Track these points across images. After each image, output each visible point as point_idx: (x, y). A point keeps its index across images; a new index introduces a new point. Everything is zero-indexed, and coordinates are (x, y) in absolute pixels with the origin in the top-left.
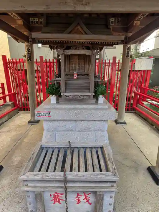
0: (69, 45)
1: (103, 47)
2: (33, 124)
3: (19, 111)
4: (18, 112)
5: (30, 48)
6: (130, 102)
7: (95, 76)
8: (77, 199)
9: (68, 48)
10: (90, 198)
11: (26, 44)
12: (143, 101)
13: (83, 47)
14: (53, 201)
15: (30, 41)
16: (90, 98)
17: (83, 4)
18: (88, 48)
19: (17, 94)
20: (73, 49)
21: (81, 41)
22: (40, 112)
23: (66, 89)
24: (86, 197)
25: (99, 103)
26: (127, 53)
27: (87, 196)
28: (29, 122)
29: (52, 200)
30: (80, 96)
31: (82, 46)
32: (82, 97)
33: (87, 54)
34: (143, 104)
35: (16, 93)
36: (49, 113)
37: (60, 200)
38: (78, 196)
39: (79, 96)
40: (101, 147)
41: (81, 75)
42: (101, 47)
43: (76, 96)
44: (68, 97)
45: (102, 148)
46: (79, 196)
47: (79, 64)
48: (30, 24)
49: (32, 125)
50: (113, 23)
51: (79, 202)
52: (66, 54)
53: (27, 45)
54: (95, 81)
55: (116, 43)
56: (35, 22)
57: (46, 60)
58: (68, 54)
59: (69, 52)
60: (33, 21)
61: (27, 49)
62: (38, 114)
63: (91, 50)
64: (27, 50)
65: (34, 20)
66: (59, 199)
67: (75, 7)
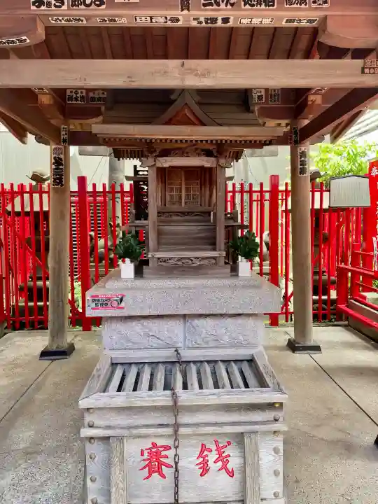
0: (167, 146)
1: (242, 151)
2: (55, 360)
3: (6, 331)
4: (5, 334)
5: (62, 156)
6: (329, 296)
7: (226, 215)
8: (201, 459)
9: (166, 153)
10: (230, 456)
11: (53, 147)
12: (363, 291)
13: (198, 151)
14: (147, 468)
15: (64, 141)
16: (216, 263)
17: (196, 75)
18: (208, 153)
19: (4, 280)
20: (174, 156)
21: (194, 138)
22: (97, 296)
23: (159, 243)
24: (220, 454)
25: (240, 275)
26: (301, 165)
27: (224, 452)
28: (45, 354)
29: (145, 467)
30: (192, 260)
31: (196, 149)
32: (197, 263)
33: (207, 165)
34: (364, 298)
35: (4, 276)
36: (121, 300)
37: (163, 467)
38: (202, 451)
39: (189, 259)
40: (248, 361)
41: (193, 212)
42: (238, 152)
43: (183, 261)
44: (163, 264)
45: (251, 361)
46: (206, 453)
47: (187, 190)
48: (65, 102)
49: (53, 360)
50: (261, 100)
51: (205, 470)
52: (160, 166)
53: (55, 149)
54: (226, 227)
55: (268, 142)
56: (79, 99)
57: (94, 185)
58: (165, 166)
59: (166, 162)
60: (75, 96)
61: (55, 158)
62: (93, 301)
63: (215, 157)
64: (53, 161)
65: (76, 94)
66: (160, 464)
67: (183, 80)
